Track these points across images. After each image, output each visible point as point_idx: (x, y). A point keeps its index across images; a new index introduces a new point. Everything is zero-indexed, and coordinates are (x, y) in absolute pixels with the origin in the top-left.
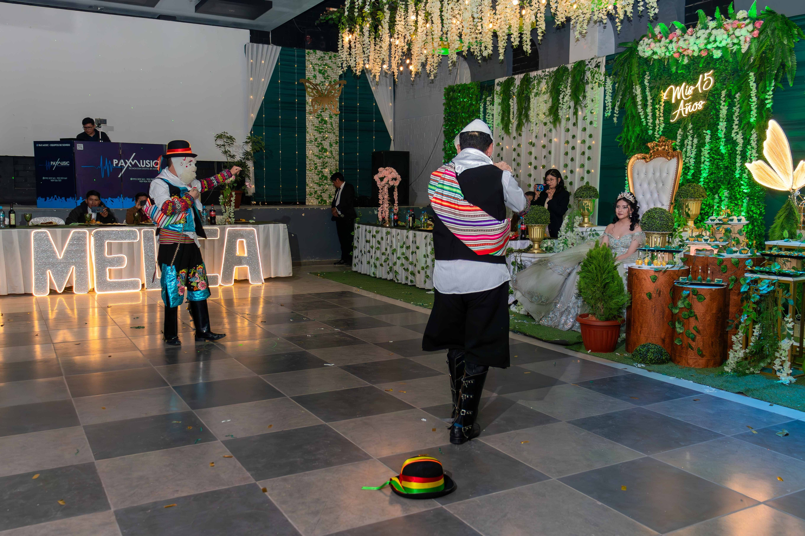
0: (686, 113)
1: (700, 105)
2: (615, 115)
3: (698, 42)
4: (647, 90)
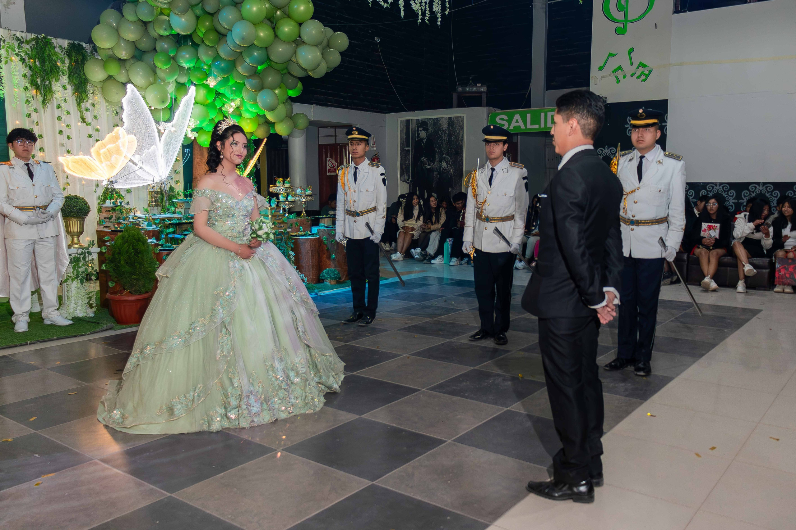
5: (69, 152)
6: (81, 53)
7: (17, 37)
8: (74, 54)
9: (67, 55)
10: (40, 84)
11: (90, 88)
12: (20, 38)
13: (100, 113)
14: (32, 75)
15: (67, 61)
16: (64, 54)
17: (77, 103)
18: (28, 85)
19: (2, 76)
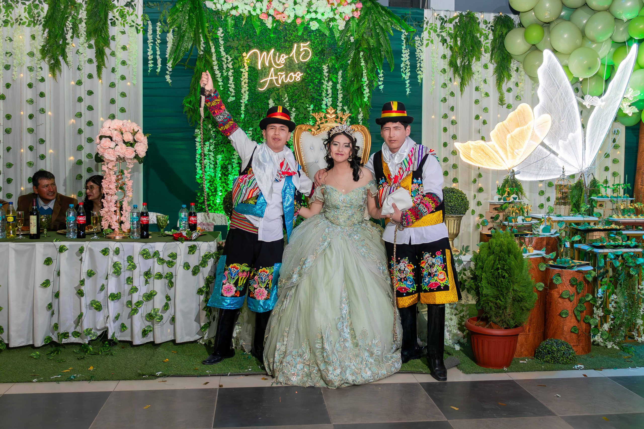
0: (280, 82)
1: (298, 76)
2: (168, 72)
3: (297, 7)
4: (222, 49)
5: (483, 138)
6: (507, 25)
7: (440, 17)
8: (498, 27)
9: (492, 30)
10: (459, 65)
11: (513, 65)
12: (444, 17)
13: (522, 93)
14: (452, 56)
15: (491, 37)
16: (489, 28)
17: (497, 83)
18: (447, 67)
19: (422, 60)
